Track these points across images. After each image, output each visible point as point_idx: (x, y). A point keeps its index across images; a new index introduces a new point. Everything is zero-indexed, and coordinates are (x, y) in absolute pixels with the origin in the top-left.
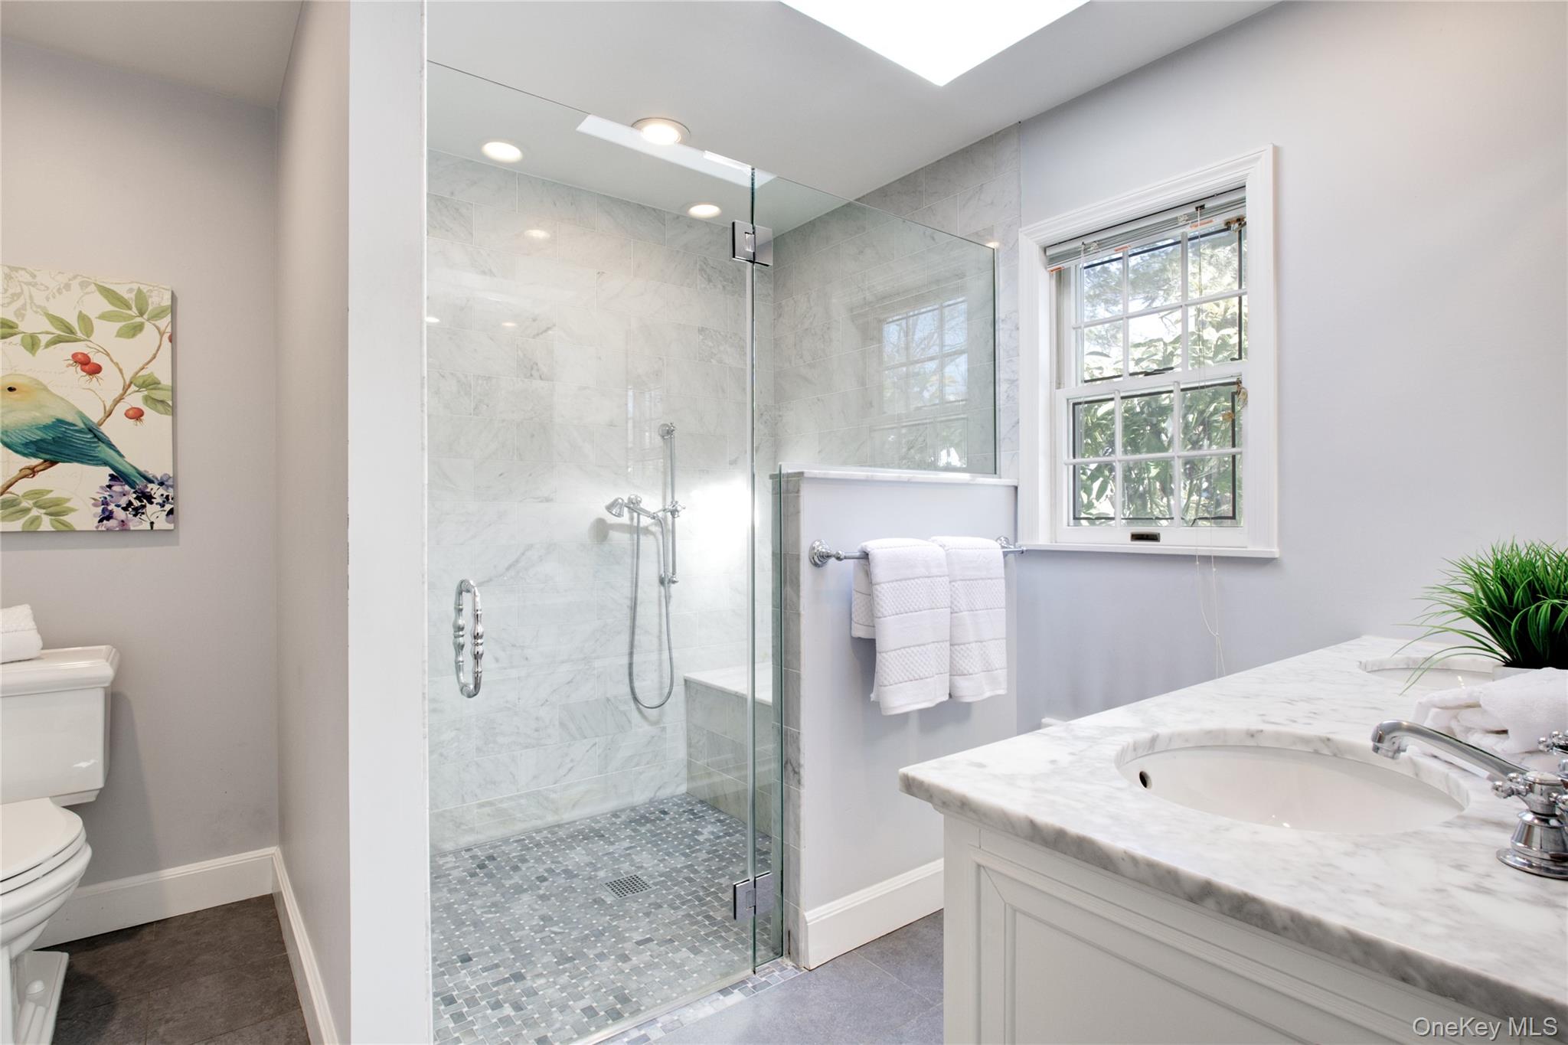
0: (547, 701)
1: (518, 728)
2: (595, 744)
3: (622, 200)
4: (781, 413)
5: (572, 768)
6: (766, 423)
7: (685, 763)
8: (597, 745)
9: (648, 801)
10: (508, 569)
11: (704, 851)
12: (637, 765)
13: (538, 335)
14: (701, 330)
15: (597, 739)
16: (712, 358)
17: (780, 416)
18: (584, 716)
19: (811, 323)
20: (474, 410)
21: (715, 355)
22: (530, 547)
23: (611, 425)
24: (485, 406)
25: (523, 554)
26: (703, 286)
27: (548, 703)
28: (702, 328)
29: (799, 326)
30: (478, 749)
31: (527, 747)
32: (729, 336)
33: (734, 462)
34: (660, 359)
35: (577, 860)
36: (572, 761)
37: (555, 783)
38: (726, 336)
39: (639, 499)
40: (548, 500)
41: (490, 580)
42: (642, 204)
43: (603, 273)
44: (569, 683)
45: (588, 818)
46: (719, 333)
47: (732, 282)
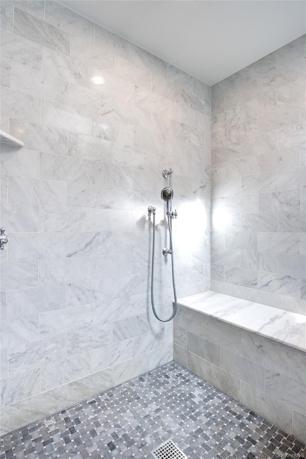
0: (106, 320)
1: (91, 338)
2: (131, 341)
3: (147, 52)
4: (215, 169)
5: (119, 355)
6: (208, 174)
7: (173, 345)
8: (132, 342)
9: (155, 367)
10: (86, 246)
11: (203, 415)
12: (151, 349)
13: (104, 114)
14: (182, 125)
15: (132, 339)
16: (186, 139)
17: (215, 171)
18: (126, 327)
19: (237, 123)
20: (68, 152)
21: (188, 138)
22: (98, 233)
23: (140, 168)
24: (75, 151)
25: (94, 238)
26: (183, 103)
27: (107, 322)
28: (183, 124)
29: (228, 125)
30: (69, 352)
31: (96, 348)
32: (193, 130)
33: (195, 192)
34: (164, 136)
35: (129, 423)
36: (119, 352)
37: (111, 366)
38: (192, 130)
39: (155, 208)
40: (108, 207)
41: (76, 253)
42: (156, 55)
43: (137, 87)
44: (118, 309)
45: (127, 382)
46: (189, 127)
47: (195, 104)
